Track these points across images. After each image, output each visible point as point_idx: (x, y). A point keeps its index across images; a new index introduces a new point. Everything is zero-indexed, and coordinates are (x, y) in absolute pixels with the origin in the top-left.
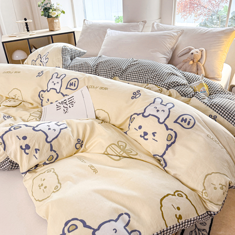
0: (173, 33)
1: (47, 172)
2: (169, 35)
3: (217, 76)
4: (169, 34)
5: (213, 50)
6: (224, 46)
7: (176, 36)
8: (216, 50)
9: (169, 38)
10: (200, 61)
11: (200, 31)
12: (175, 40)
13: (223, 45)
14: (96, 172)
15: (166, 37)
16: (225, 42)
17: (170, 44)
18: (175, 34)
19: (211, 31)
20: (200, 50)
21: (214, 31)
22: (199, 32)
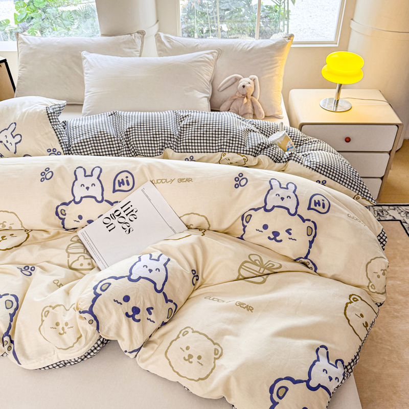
0: (207, 56)
1: (183, 335)
2: (203, 59)
3: (278, 113)
4: (201, 58)
5: (267, 76)
6: (279, 67)
7: (213, 60)
8: (271, 75)
9: (204, 66)
10: (254, 95)
11: (240, 47)
12: (211, 66)
13: (277, 66)
14: (251, 310)
15: (198, 63)
16: (279, 62)
17: (207, 75)
18: (210, 57)
19: (257, 47)
20: (251, 79)
21: (261, 46)
22: (241, 50)
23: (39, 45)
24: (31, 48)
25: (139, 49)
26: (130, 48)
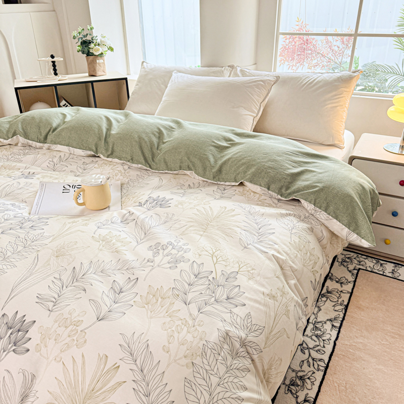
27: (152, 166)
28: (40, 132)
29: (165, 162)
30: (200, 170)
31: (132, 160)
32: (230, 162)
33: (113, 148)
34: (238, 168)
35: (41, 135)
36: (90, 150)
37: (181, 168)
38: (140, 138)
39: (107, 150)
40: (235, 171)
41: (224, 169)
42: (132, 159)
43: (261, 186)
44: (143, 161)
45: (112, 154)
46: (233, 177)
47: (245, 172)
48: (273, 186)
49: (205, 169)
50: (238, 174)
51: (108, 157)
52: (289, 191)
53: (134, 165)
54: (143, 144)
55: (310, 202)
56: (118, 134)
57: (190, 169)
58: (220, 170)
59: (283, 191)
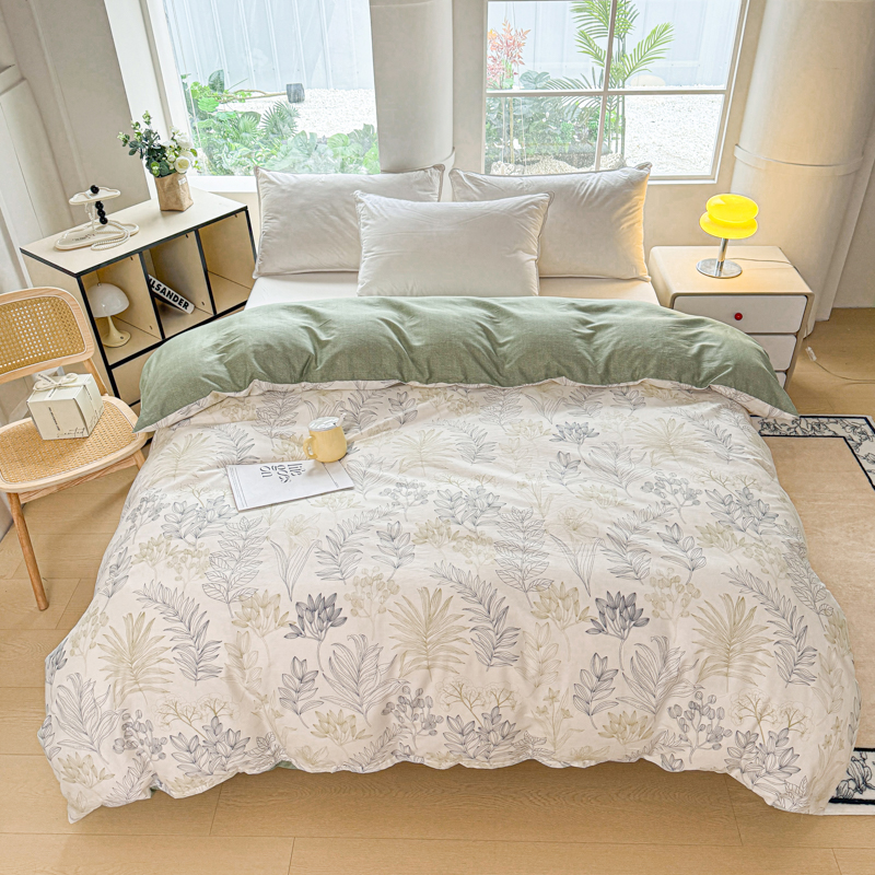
6: (638, 212)
23: (294, 186)
24: (283, 191)
25: (437, 191)
26: (425, 191)
27: (502, 382)
28: (293, 367)
29: (522, 373)
30: (580, 374)
31: (466, 380)
32: (616, 357)
33: (429, 366)
34: (632, 362)
35: (295, 371)
36: (394, 378)
37: (547, 377)
38: (468, 345)
39: (421, 373)
40: (629, 367)
41: (612, 366)
42: (466, 378)
43: (671, 379)
44: (488, 378)
45: (430, 377)
46: (628, 375)
47: (645, 367)
48: (684, 377)
49: (585, 372)
50: (635, 371)
51: (427, 383)
52: (701, 379)
53: (471, 386)
54: (477, 354)
55: (731, 387)
56: (427, 345)
57: (559, 375)
58: (607, 370)
59: (696, 379)
